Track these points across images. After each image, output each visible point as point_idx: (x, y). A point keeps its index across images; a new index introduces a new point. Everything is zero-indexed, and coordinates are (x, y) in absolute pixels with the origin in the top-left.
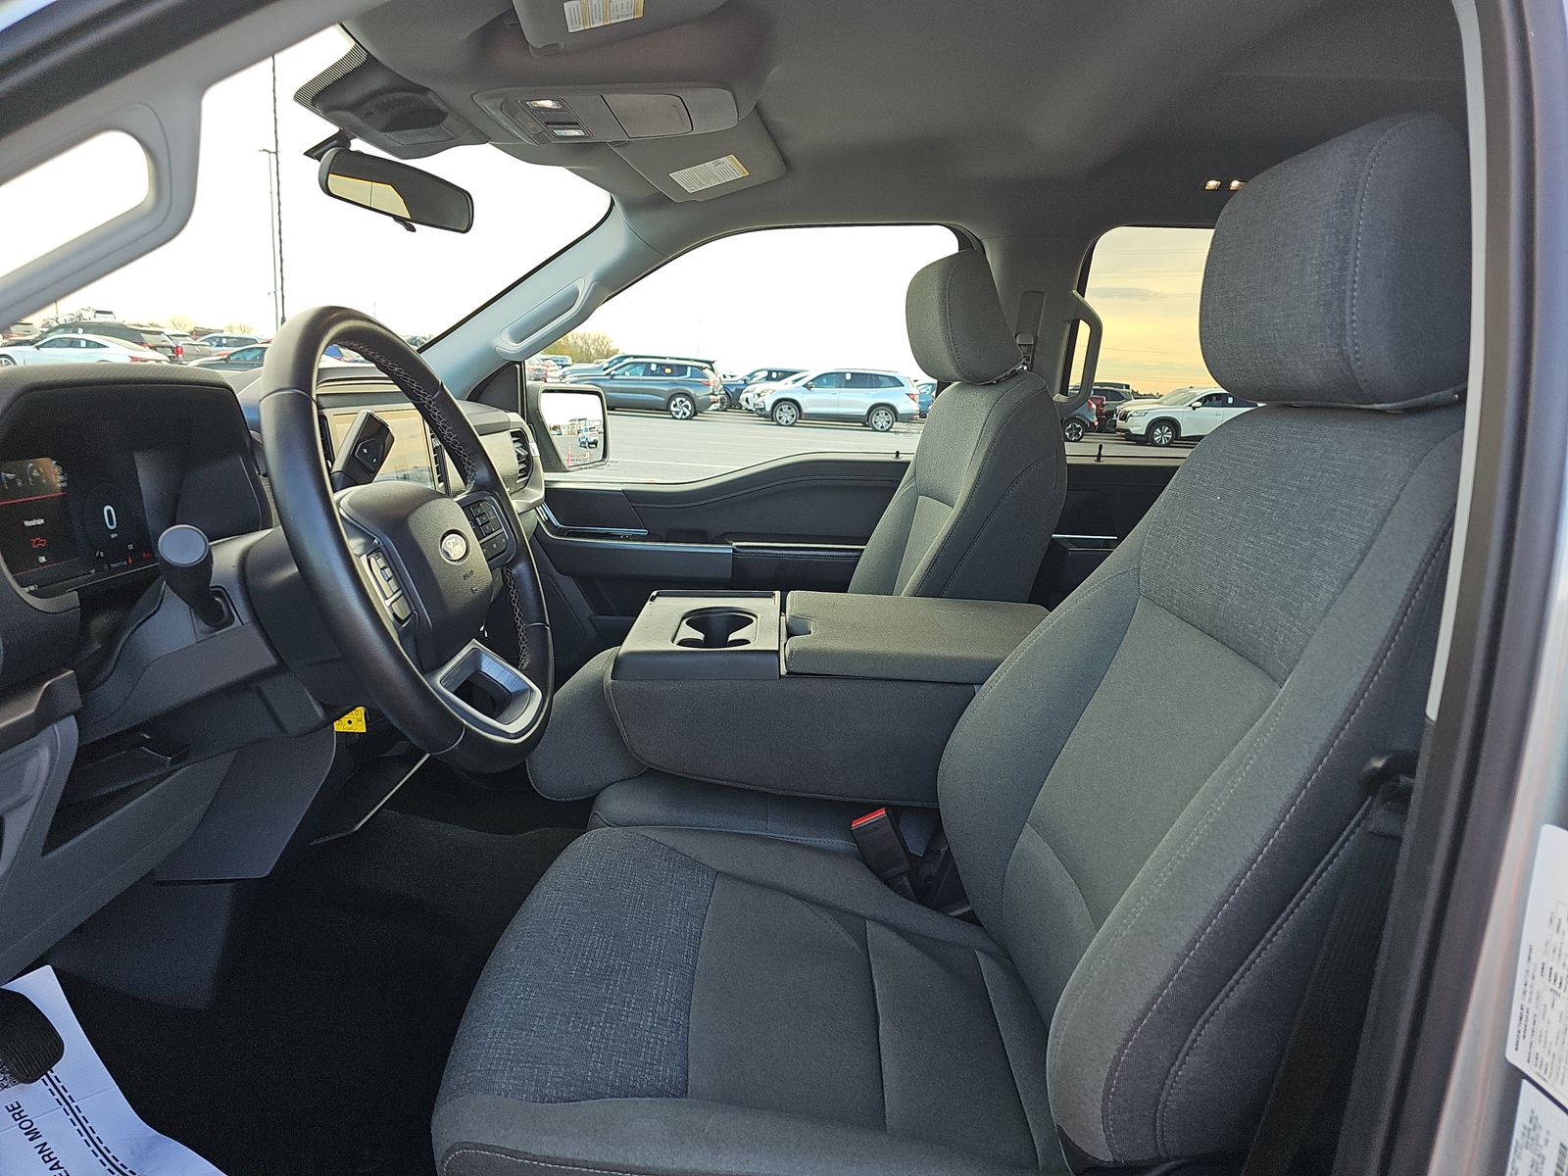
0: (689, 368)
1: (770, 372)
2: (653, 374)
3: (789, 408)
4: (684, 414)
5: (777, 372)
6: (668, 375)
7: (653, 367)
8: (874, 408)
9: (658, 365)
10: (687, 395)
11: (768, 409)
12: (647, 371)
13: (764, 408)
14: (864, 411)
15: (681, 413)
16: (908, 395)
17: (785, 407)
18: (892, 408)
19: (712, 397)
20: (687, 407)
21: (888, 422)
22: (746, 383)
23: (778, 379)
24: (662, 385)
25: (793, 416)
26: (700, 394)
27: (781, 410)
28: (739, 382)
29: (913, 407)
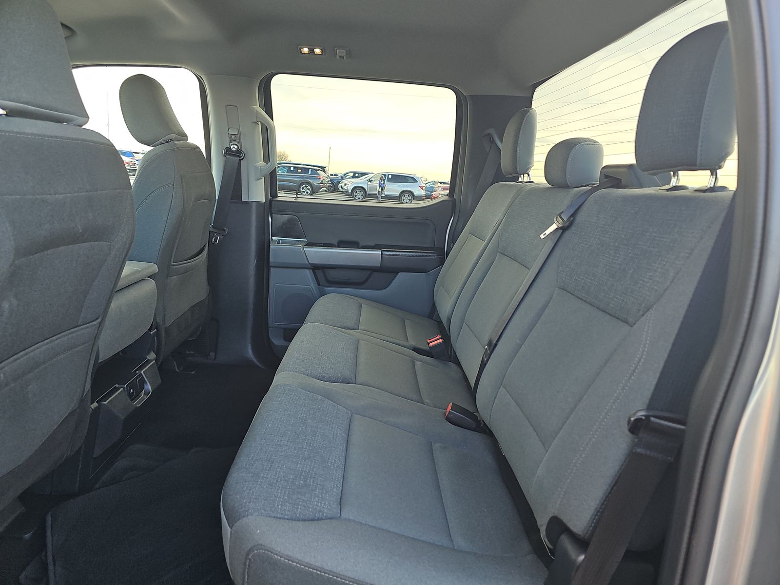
0: (310, 170)
1: (355, 173)
2: (292, 172)
3: (360, 192)
4: (307, 193)
5: (358, 173)
6: (300, 173)
7: (292, 169)
8: (403, 192)
9: (294, 168)
10: (309, 184)
11: (350, 191)
12: (289, 171)
13: (348, 191)
14: (398, 194)
15: (305, 192)
16: (420, 186)
17: (358, 191)
18: (411, 193)
19: (321, 185)
20: (309, 189)
21: (410, 200)
22: (342, 179)
23: (358, 177)
24: (297, 178)
25: (362, 195)
26: (315, 183)
27: (356, 192)
28: (339, 178)
29: (423, 193)
